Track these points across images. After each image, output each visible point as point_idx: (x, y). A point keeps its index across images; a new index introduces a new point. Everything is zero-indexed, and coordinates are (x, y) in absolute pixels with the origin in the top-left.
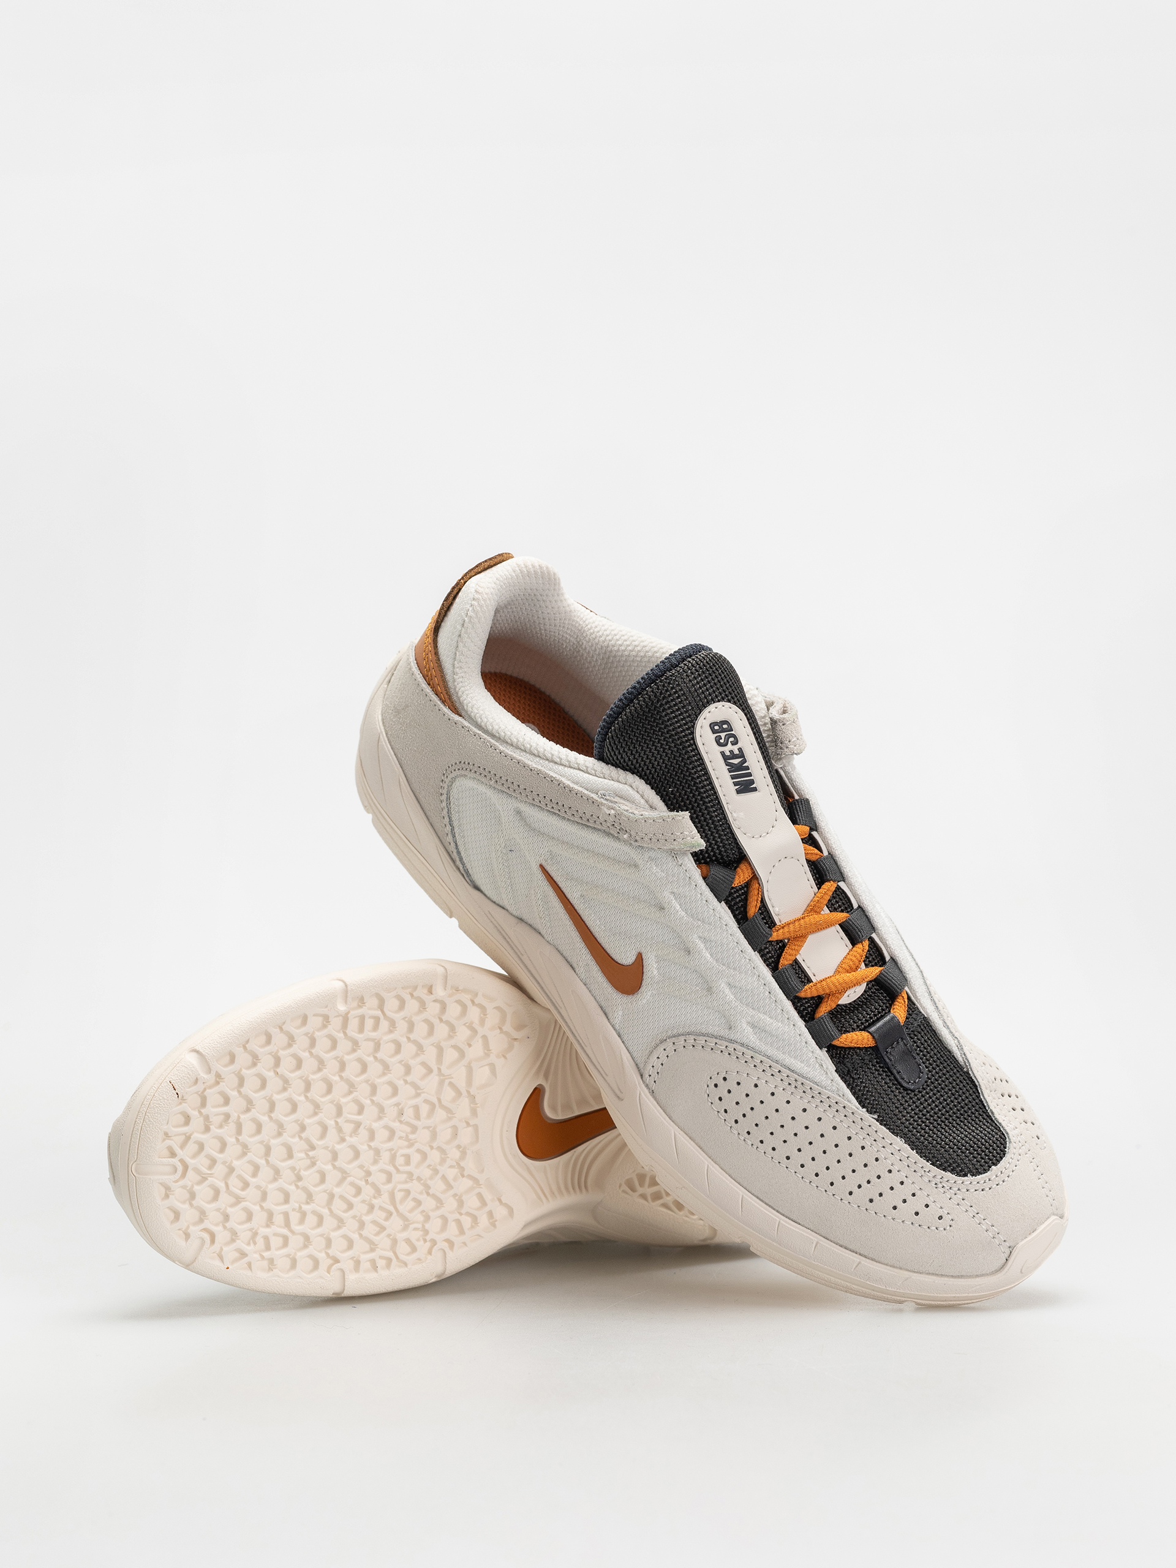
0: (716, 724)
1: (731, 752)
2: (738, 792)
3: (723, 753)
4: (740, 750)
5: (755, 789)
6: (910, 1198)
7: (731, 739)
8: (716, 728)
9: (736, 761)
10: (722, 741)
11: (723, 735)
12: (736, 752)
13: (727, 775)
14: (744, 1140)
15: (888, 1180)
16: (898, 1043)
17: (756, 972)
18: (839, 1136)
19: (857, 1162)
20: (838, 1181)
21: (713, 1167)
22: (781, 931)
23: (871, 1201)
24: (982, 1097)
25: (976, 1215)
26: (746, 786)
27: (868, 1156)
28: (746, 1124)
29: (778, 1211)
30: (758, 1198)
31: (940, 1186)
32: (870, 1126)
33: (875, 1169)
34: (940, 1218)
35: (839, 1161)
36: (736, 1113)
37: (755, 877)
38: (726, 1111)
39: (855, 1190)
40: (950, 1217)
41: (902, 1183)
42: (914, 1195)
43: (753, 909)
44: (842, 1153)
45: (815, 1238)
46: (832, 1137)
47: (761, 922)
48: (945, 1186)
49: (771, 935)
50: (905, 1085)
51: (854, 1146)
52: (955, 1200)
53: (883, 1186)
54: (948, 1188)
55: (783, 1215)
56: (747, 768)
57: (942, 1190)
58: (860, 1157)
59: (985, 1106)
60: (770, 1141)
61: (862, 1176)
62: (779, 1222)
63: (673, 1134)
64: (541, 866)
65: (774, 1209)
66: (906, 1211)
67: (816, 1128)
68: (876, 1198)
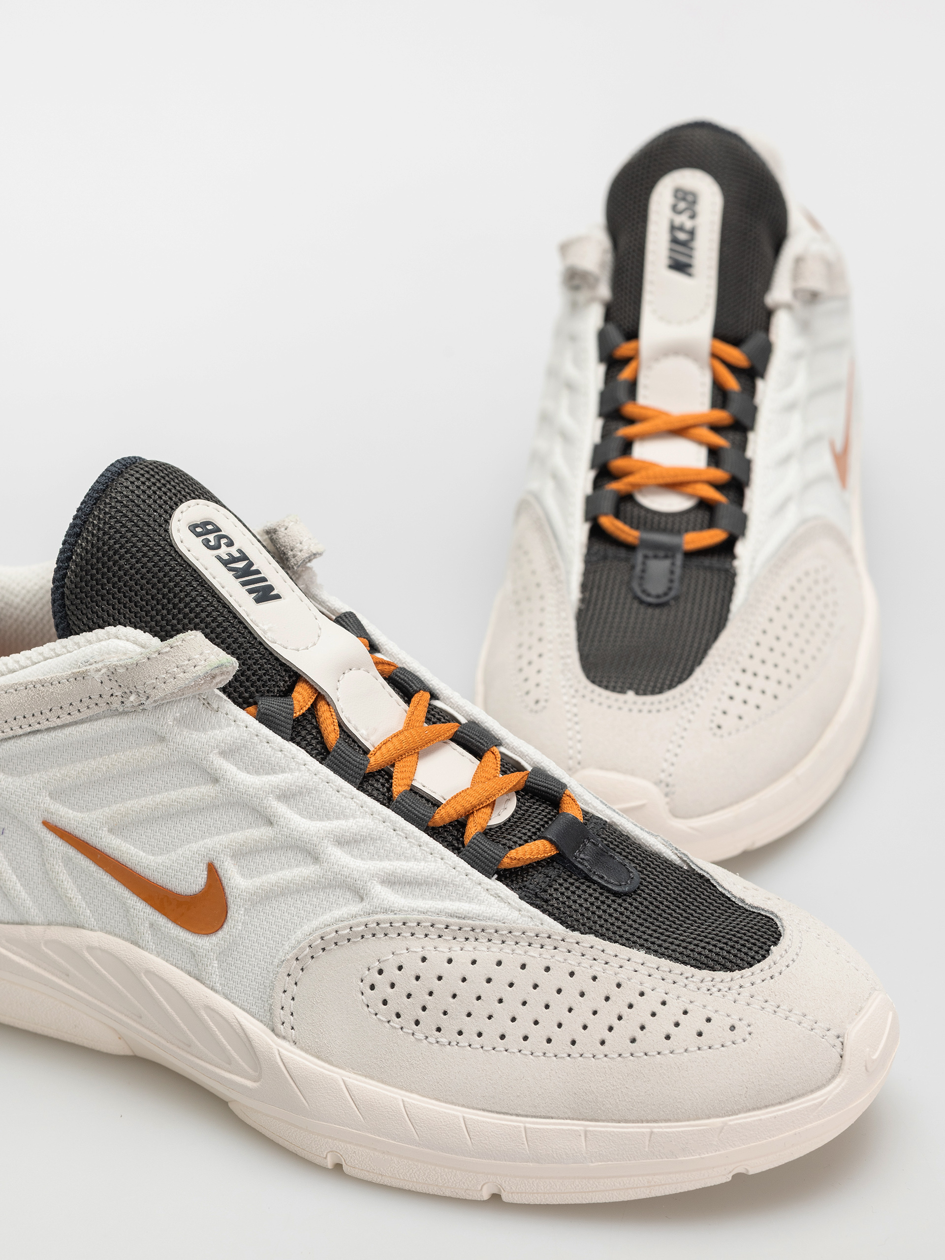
0: (196, 526)
1: (229, 554)
2: (258, 600)
3: (219, 558)
4: (240, 551)
5: (278, 597)
6: (682, 1019)
7: (223, 541)
8: (199, 530)
9: (241, 565)
10: (212, 543)
11: (211, 537)
12: (237, 555)
13: (236, 583)
14: (437, 1042)
15: (643, 1007)
16: (585, 845)
17: (367, 810)
18: (558, 977)
19: (594, 999)
20: (580, 1035)
21: (409, 1097)
22: (378, 753)
23: (633, 1041)
24: (720, 889)
25: (776, 1010)
26: (265, 594)
27: (606, 985)
28: (429, 1020)
29: (517, 1115)
30: (484, 1110)
31: (714, 990)
32: (592, 947)
33: (620, 999)
34: (733, 1028)
35: (570, 1010)
36: (411, 1010)
37: (320, 696)
38: (398, 1015)
39: (607, 1035)
40: (745, 1022)
41: (664, 1003)
42: (685, 1013)
43: (332, 736)
44: (570, 996)
45: (578, 1126)
46: (549, 982)
47: (348, 750)
48: (721, 988)
49: (368, 761)
50: (615, 889)
51: (582, 980)
52: (742, 1000)
53: (641, 1013)
54: (727, 989)
55: (527, 1116)
56: (258, 572)
57: (719, 994)
58: (596, 992)
59: (729, 899)
60: (470, 1027)
61: (608, 1014)
62: (525, 1128)
63: (342, 1083)
64: (46, 824)
65: (511, 1115)
66: (684, 1036)
67: (523, 980)
68: (639, 1034)
